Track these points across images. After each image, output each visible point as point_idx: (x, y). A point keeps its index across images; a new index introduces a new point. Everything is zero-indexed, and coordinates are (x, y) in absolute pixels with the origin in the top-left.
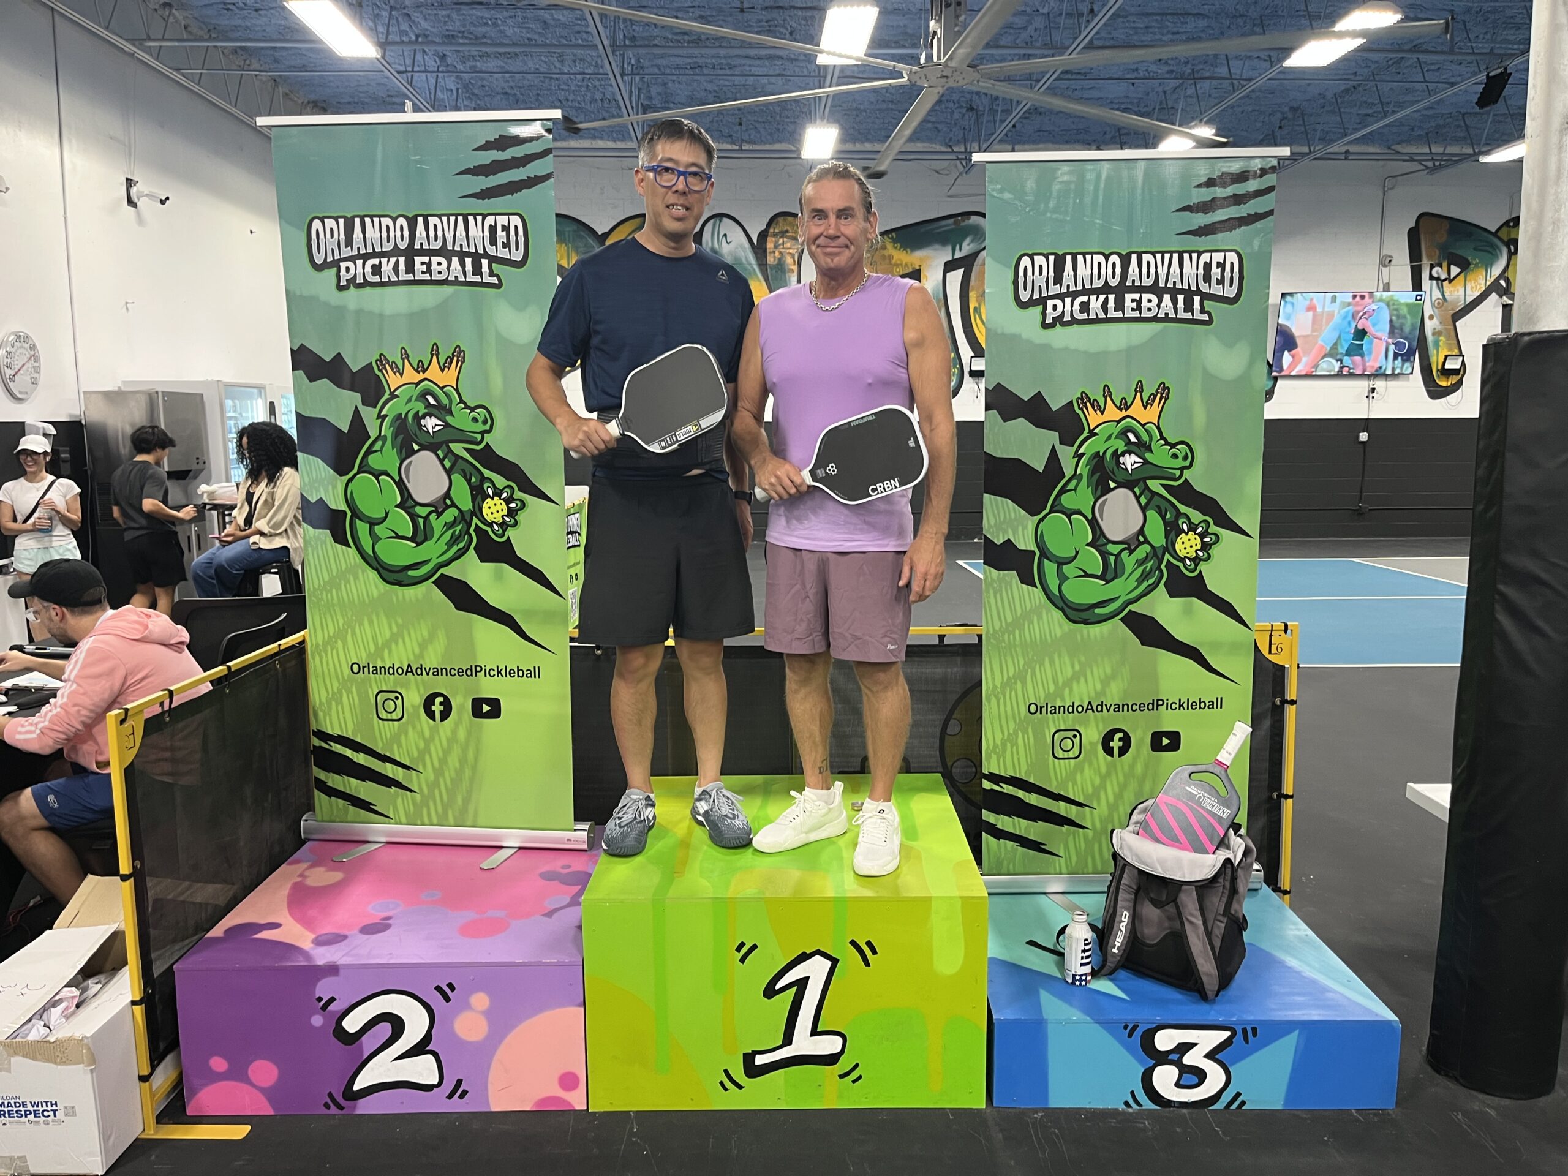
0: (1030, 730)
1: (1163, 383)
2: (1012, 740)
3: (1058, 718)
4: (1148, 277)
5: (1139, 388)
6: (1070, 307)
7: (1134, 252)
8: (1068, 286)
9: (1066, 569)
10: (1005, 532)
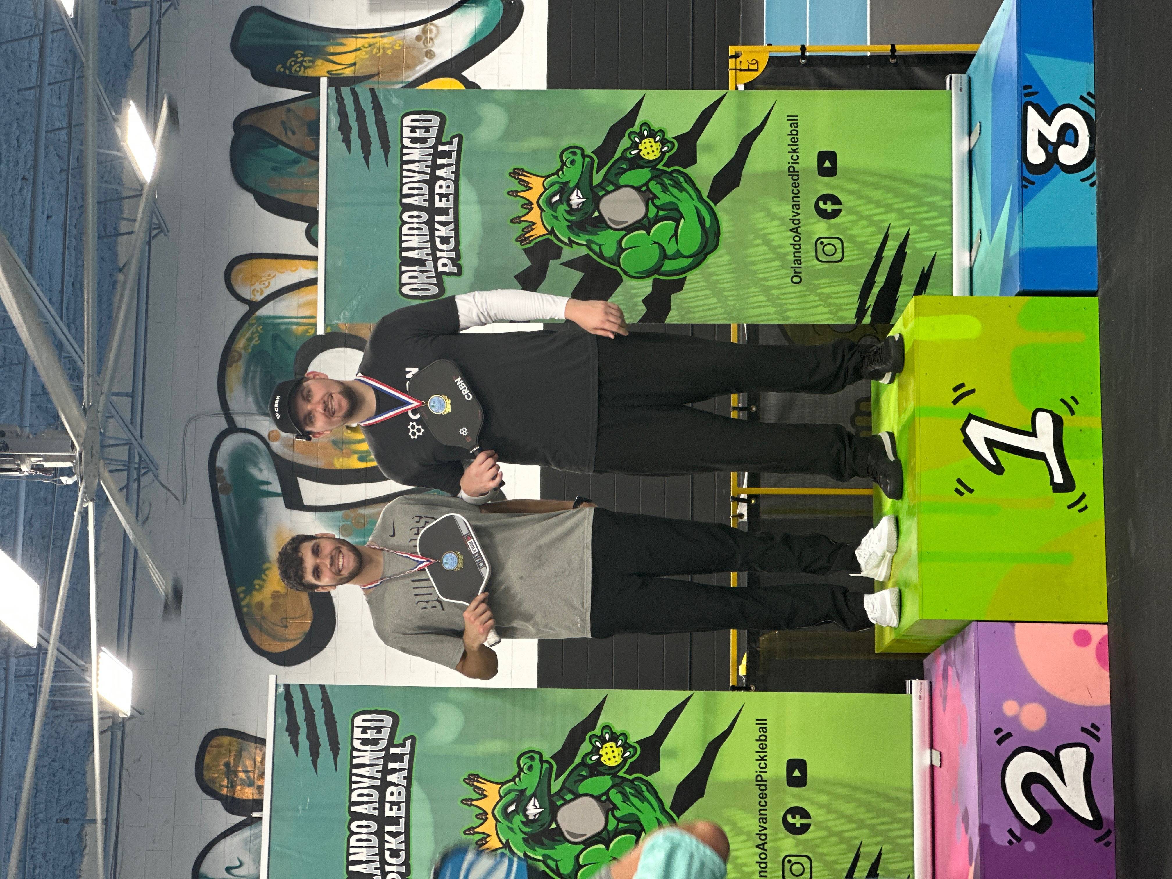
0: (817, 282)
1: (510, 174)
2: (825, 298)
3: (805, 258)
4: (421, 189)
5: (514, 193)
6: (445, 253)
7: (401, 201)
8: (427, 254)
9: (670, 252)
10: (636, 304)
